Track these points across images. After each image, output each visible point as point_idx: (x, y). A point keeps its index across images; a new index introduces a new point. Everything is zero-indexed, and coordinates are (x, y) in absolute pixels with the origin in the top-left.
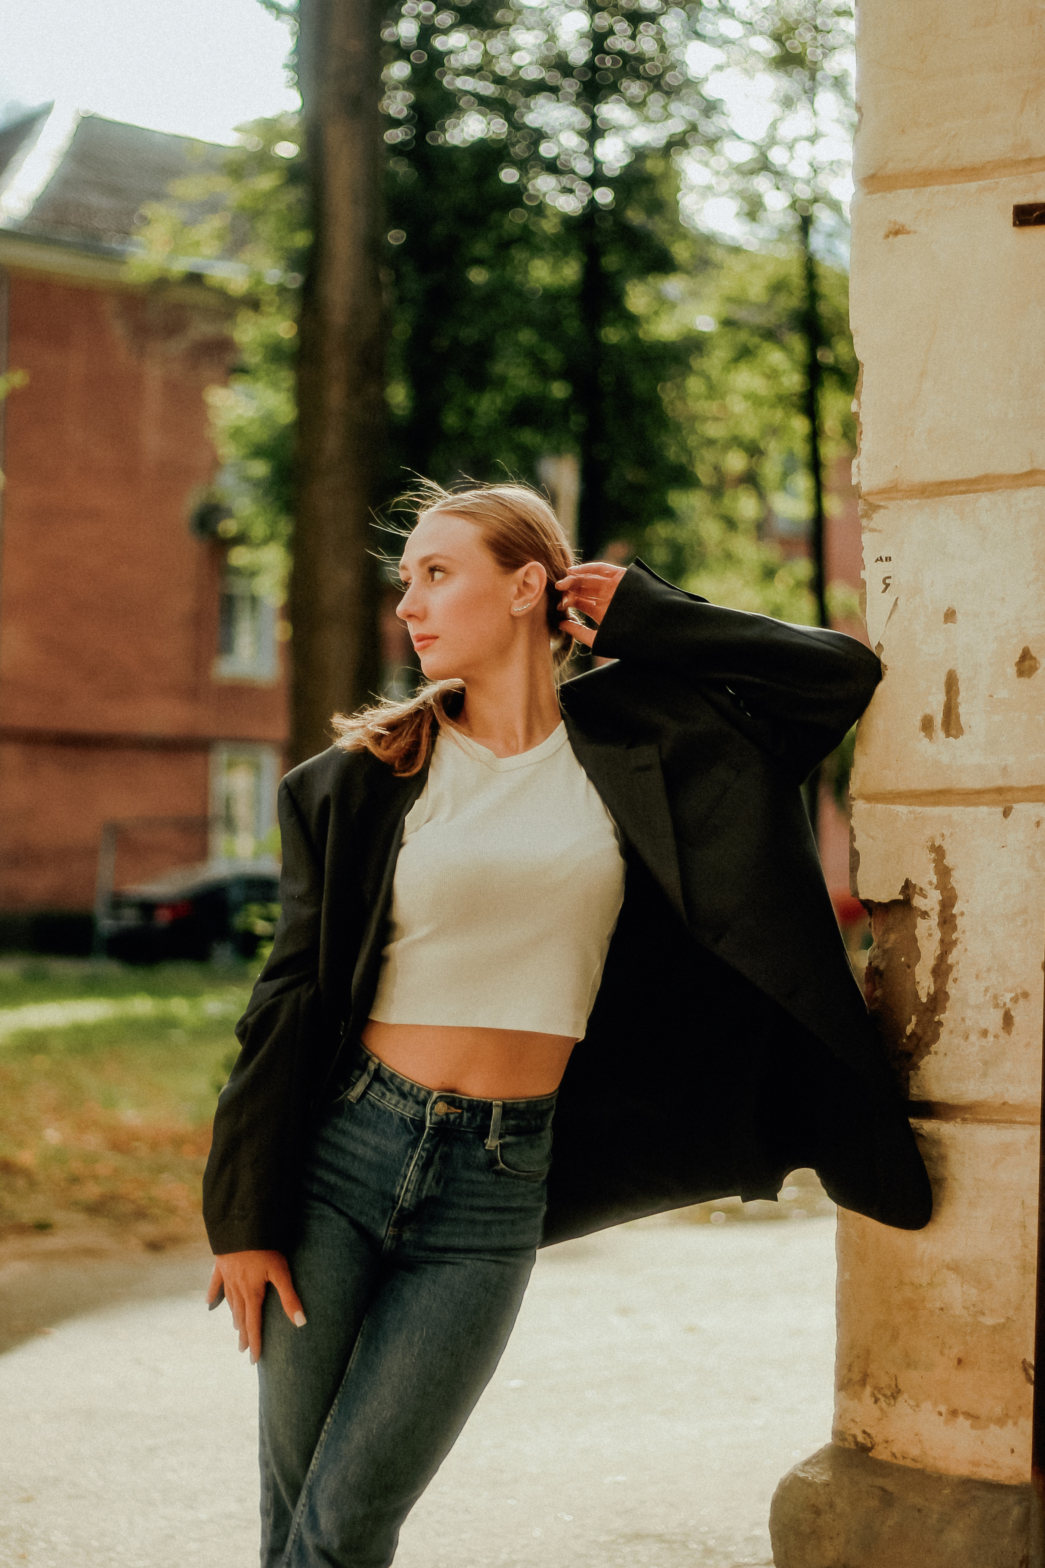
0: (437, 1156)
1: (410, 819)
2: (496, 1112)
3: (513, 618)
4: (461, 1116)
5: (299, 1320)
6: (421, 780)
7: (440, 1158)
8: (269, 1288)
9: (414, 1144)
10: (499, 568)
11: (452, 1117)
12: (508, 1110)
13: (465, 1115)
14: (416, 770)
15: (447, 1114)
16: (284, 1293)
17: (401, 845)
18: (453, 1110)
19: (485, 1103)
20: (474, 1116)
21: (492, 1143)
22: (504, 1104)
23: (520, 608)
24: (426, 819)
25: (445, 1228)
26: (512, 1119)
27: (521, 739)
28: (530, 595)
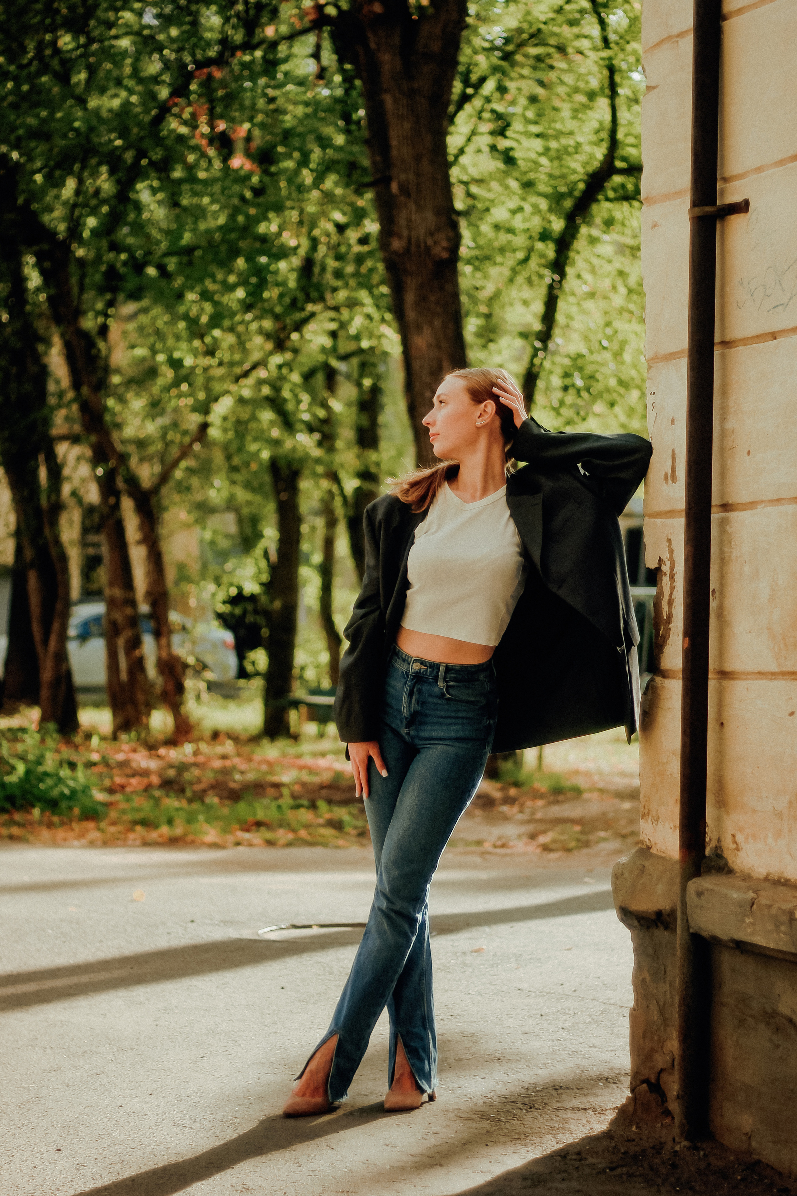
0: (415, 690)
1: (416, 532)
2: (442, 669)
3: (478, 428)
4: (427, 670)
5: (384, 773)
6: (425, 513)
7: (417, 691)
8: (370, 759)
9: (405, 684)
10: (473, 403)
11: (422, 671)
12: (449, 669)
13: (429, 670)
14: (424, 509)
15: (420, 669)
16: (377, 762)
17: (413, 543)
18: (423, 667)
19: (437, 664)
20: (433, 670)
21: (441, 684)
22: (447, 666)
23: (480, 422)
24: (424, 531)
25: (428, 728)
26: (453, 673)
27: (478, 493)
28: (486, 416)
